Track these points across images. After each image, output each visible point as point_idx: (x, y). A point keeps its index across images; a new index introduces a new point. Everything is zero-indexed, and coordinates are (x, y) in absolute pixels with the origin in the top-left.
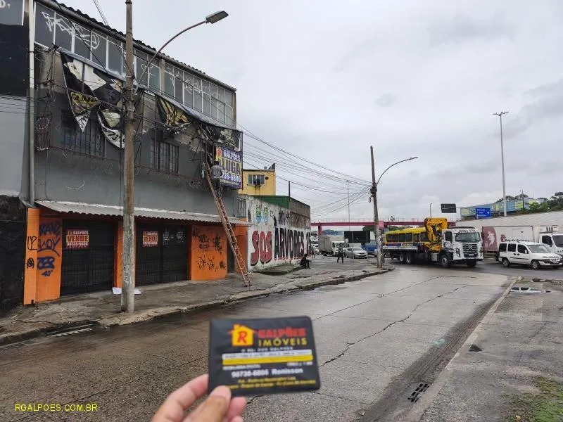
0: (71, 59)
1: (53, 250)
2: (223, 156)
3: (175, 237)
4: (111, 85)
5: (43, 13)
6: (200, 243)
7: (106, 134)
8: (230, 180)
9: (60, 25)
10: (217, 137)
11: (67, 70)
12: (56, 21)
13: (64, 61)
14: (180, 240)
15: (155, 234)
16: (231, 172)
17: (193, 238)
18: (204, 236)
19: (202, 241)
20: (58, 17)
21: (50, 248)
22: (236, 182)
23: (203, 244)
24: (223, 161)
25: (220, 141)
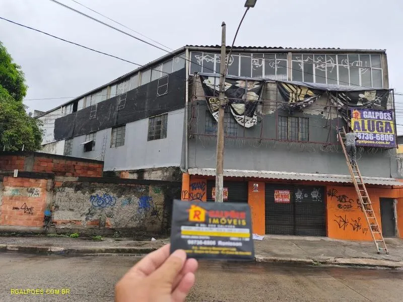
0: (207, 77)
1: (201, 200)
2: (362, 117)
3: (310, 196)
4: (237, 85)
5: (196, 56)
6: (339, 203)
7: (237, 120)
8: (375, 140)
9: (206, 59)
10: (355, 100)
11: (204, 85)
12: (204, 58)
13: (202, 80)
14: (315, 199)
15: (287, 193)
16: (376, 132)
17: (329, 198)
18: (344, 196)
19: (341, 201)
20: (205, 55)
21: (198, 198)
22: (385, 141)
23: (343, 204)
24: (363, 122)
25: (359, 104)
